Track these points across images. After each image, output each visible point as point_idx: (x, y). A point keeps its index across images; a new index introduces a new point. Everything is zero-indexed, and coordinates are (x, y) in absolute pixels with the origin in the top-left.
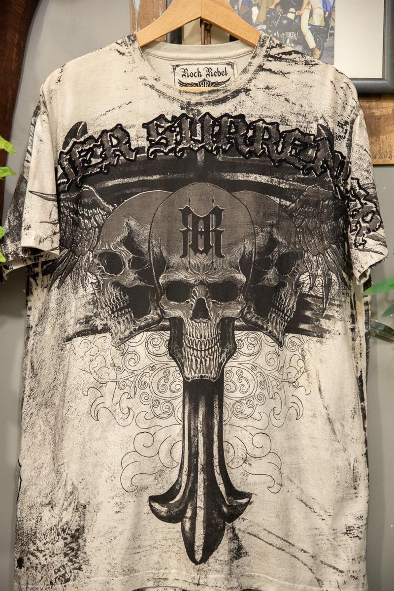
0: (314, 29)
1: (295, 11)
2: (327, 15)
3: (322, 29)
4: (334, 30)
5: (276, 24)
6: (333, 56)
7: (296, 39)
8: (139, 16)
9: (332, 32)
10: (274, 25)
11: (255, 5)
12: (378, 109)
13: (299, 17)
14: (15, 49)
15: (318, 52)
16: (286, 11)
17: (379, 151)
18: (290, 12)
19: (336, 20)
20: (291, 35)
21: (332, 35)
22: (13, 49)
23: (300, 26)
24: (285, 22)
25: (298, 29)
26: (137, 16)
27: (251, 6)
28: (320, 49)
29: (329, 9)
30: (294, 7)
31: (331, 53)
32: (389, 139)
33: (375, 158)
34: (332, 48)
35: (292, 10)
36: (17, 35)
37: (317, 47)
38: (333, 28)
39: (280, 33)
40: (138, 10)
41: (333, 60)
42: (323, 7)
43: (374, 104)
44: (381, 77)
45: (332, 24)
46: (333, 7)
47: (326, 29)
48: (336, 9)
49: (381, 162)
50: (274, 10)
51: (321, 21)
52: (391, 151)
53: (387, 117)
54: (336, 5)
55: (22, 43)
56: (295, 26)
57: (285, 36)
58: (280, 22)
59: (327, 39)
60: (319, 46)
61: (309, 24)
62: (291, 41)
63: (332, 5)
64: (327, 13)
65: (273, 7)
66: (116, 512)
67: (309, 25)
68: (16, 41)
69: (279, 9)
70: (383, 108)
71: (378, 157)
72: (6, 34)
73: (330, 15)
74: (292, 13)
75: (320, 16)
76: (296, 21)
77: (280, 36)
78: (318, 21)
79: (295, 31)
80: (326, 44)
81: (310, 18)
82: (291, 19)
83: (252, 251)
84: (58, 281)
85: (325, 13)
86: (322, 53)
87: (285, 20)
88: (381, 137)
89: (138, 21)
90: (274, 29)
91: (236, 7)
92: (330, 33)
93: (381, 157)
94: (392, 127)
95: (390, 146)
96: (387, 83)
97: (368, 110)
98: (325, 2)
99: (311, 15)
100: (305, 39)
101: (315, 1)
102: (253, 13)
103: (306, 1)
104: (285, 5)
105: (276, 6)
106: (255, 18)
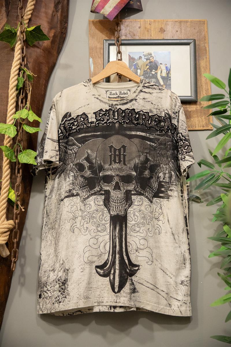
0: (163, 78)
5: (148, 76)
6: (171, 88)
7: (156, 81)
8: (93, 74)
9: (170, 78)
10: (146, 76)
11: (139, 69)
12: (190, 108)
13: (156, 73)
14: (43, 86)
16: (151, 71)
17: (191, 125)
19: (171, 74)
20: (153, 80)
21: (170, 80)
22: (43, 87)
23: (157, 76)
24: (151, 75)
26: (92, 74)
27: (137, 69)
28: (165, 85)
29: (168, 70)
30: (154, 69)
31: (169, 87)
32: (194, 120)
33: (189, 127)
34: (170, 85)
35: (154, 70)
36: (44, 81)
37: (164, 84)
39: (149, 79)
40: (92, 72)
42: (166, 69)
43: (188, 106)
44: (190, 95)
45: (170, 76)
46: (170, 69)
47: (167, 77)
48: (171, 70)
49: (192, 129)
52: (195, 125)
53: (194, 111)
54: (171, 69)
55: (46, 84)
56: (155, 76)
57: (151, 80)
58: (149, 75)
59: (168, 81)
61: (161, 76)
63: (169, 68)
64: (168, 71)
65: (146, 69)
66: (81, 272)
68: (44, 83)
69: (148, 70)
70: (192, 108)
71: (190, 127)
72: (40, 80)
73: (169, 72)
74: (154, 71)
75: (165, 73)
78: (164, 74)
79: (155, 78)
80: (168, 83)
81: (161, 73)
83: (138, 163)
84: (58, 175)
85: (167, 71)
88: (191, 119)
90: (146, 78)
91: (131, 70)
93: (191, 127)
94: (196, 116)
95: (195, 123)
96: (193, 98)
97: (186, 109)
98: (166, 67)
99: (161, 72)
100: (159, 82)
101: (163, 67)
102: (138, 72)
103: (159, 67)
104: (151, 69)
105: (147, 69)
106: (139, 74)
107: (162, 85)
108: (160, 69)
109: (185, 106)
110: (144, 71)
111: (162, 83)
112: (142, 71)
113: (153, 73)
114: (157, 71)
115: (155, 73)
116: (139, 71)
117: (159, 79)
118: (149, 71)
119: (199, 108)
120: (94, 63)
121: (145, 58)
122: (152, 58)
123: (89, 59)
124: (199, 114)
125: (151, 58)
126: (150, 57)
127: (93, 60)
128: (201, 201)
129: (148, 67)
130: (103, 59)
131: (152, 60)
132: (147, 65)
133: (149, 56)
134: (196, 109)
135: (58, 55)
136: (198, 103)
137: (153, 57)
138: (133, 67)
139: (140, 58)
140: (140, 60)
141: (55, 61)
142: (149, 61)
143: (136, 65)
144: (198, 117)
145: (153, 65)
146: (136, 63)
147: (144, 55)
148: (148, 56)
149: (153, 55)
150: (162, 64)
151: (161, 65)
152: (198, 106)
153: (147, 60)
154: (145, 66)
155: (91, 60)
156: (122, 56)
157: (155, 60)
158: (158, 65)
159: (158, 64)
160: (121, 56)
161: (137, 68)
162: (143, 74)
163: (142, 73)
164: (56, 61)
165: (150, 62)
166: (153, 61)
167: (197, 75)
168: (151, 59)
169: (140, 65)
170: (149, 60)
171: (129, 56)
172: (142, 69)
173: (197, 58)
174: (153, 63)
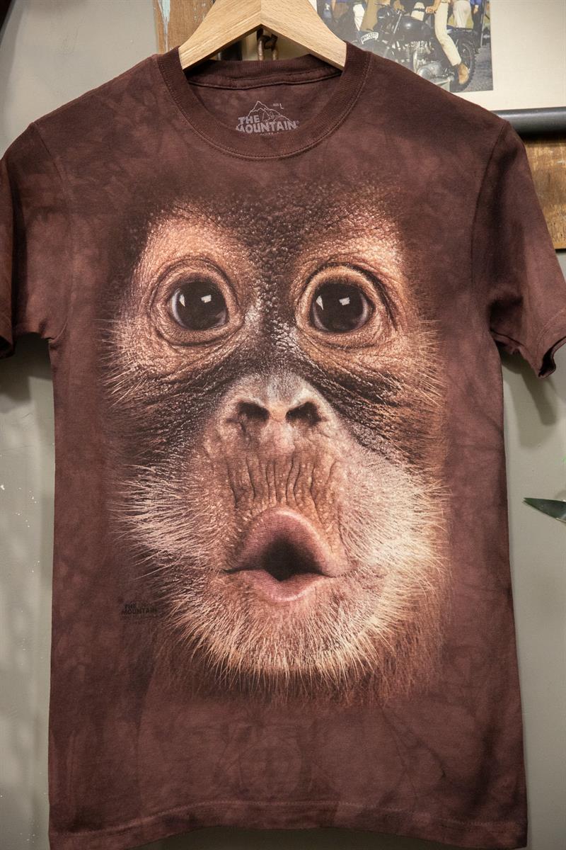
0: (456, 34)
1: (424, 8)
2: (476, 10)
3: (470, 33)
4: (489, 34)
5: (395, 29)
6: (490, 76)
7: (429, 52)
8: (170, 29)
9: (486, 37)
10: (390, 31)
13: (431, 17)
15: (466, 72)
16: (409, 7)
18: (416, 9)
19: (492, 17)
20: (420, 46)
21: (488, 41)
23: (433, 31)
24: (409, 25)
25: (431, 36)
28: (468, 66)
29: (479, 0)
31: (486, 71)
34: (488, 63)
35: (419, 5)
37: (463, 62)
38: (487, 31)
39: (402, 45)
40: (168, 20)
41: (492, 83)
43: (562, 149)
45: (486, 25)
47: (476, 33)
51: (468, 20)
56: (425, 31)
57: (410, 48)
58: (401, 27)
59: (479, 49)
60: (467, 60)
61: (448, 27)
62: (421, 56)
64: (477, 6)
67: (448, 29)
69: (397, 5)
73: (482, 10)
74: (419, 10)
75: (466, 12)
76: (427, 22)
77: (402, 48)
78: (462, 20)
79: (427, 39)
80: (478, 58)
81: (449, 16)
82: (419, 21)
85: (473, 7)
86: (472, 72)
87: (408, 22)
89: (169, 37)
90: (391, 39)
92: (484, 39)
97: (552, 161)
99: (451, 11)
102: (356, 15)
106: (358, 22)
107: (453, 65)
109: (551, 146)
110: (382, 11)
111: (455, 57)
112: (373, 9)
113: (418, 15)
114: (433, 8)
115: (426, 16)
116: (359, 10)
117: (441, 43)
118: (402, 7)
162: (377, 21)
163: (373, 21)
172: (372, 3)
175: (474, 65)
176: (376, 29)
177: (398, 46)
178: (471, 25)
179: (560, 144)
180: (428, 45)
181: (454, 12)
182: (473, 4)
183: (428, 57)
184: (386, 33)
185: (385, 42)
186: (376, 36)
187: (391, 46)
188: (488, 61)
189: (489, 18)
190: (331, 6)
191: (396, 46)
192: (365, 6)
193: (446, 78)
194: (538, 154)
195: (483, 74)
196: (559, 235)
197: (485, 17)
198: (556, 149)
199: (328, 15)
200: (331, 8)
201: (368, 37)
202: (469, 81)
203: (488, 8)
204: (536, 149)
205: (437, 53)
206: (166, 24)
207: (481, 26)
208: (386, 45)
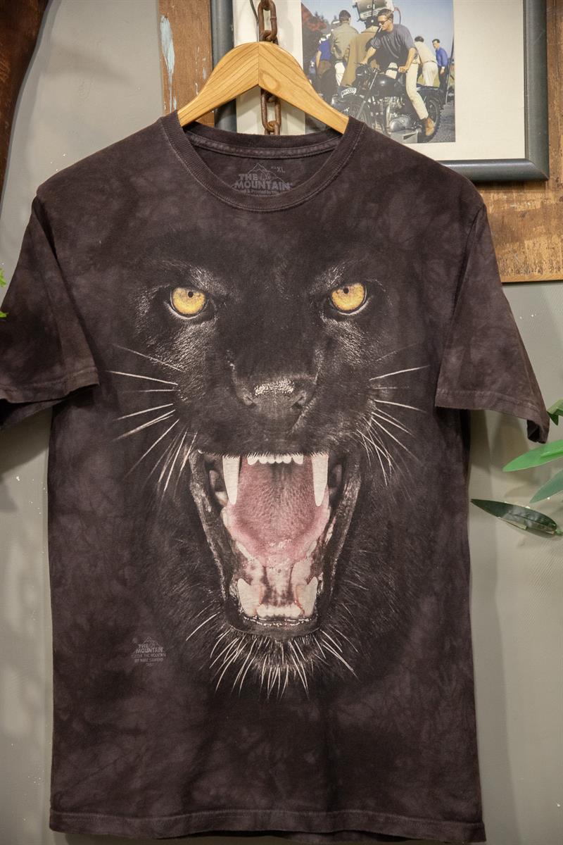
0: (424, 91)
1: (396, 67)
2: (442, 71)
3: (437, 91)
4: (454, 92)
5: (371, 86)
6: (453, 129)
7: (400, 107)
8: (174, 80)
9: (451, 95)
10: (367, 87)
11: (340, 60)
12: (520, 202)
13: (402, 76)
15: (432, 125)
16: (384, 67)
17: (525, 263)
18: (390, 69)
19: (456, 78)
20: (392, 101)
21: (452, 99)
23: (405, 88)
24: (383, 82)
27: (333, 61)
28: (434, 120)
29: (445, 62)
30: (395, 61)
31: (449, 125)
32: (537, 245)
33: (519, 273)
34: (452, 118)
35: (393, 65)
37: (430, 116)
38: (452, 90)
39: (377, 99)
40: (172, 72)
41: (455, 135)
42: (437, 59)
43: (515, 194)
44: (523, 157)
45: (451, 84)
46: (451, 60)
47: (442, 91)
48: (457, 62)
49: (527, 278)
50: (367, 66)
51: (435, 80)
52: (540, 262)
53: (534, 214)
54: (456, 57)
55: (7, 123)
56: (398, 88)
57: (384, 103)
58: (377, 85)
59: (444, 106)
60: (433, 114)
61: (418, 85)
62: (393, 110)
63: (449, 56)
64: (443, 68)
65: (365, 62)
67: (417, 87)
69: (374, 65)
70: (528, 201)
71: (522, 271)
73: (447, 71)
74: (393, 69)
75: (434, 72)
76: (399, 80)
77: (377, 103)
78: (430, 80)
79: (398, 96)
80: (443, 113)
81: (419, 75)
82: (392, 79)
85: (440, 68)
86: (438, 125)
87: (383, 79)
88: (526, 242)
89: (172, 87)
90: (369, 94)
91: (312, 63)
92: (448, 97)
93: (526, 272)
94: (541, 229)
95: (539, 255)
96: (532, 166)
97: (506, 205)
98: (439, 53)
99: (420, 71)
100: (413, 106)
101: (426, 52)
102: (338, 71)
103: (412, 52)
104: (383, 58)
105: (370, 60)
106: (339, 78)
107: (421, 118)
108: (415, 57)
109: (505, 193)
110: (360, 69)
111: (423, 112)
112: (353, 67)
113: (391, 74)
114: (405, 68)
115: (399, 75)
116: (340, 68)
117: (411, 99)
118: (377, 67)
119: (553, 202)
120: (178, 40)
121: (361, 19)
122: (388, 18)
123: (159, 22)
124: (554, 222)
125: (383, 18)
126: (380, 13)
127: (172, 28)
128: (556, 532)
129: (372, 51)
130: (207, 24)
131: (388, 25)
132: (368, 46)
133: (377, 11)
134: (542, 203)
135: (44, 9)
136: (551, 183)
137: (389, 14)
138: (320, 53)
139: (344, 16)
140: (345, 26)
141: (34, 34)
142: (374, 29)
143: (330, 47)
144: (549, 233)
145: (391, 45)
146: (328, 36)
147: (356, 6)
148: (372, 9)
149: (390, 6)
150: (422, 40)
151: (418, 44)
152: (550, 195)
153: (368, 24)
154: (362, 48)
155: (166, 26)
156: (276, 19)
157: (395, 26)
158: (408, 44)
159: (406, 41)
160: (274, 20)
161: (334, 56)
162: (355, 78)
163: (352, 78)
164: (37, 33)
165: (380, 34)
166: (391, 28)
167: (549, 76)
168: (383, 23)
169: (343, 45)
170: (377, 23)
171: (305, 10)
172: (352, 61)
173: (548, 10)
174: (391, 37)
175: (439, 119)
176: (354, 85)
177: (374, 100)
178: (438, 84)
179: (513, 191)
180: (400, 101)
181: (423, 72)
182: (440, 65)
183: (400, 111)
184: (363, 89)
185: (362, 97)
186: (354, 91)
187: (367, 101)
188: (451, 116)
189: (453, 79)
190: (316, 63)
191: (372, 100)
192: (346, 64)
193: (414, 130)
194: (493, 200)
195: (446, 127)
196: (510, 270)
197: (450, 78)
198: (509, 195)
199: (313, 71)
200: (315, 65)
201: (347, 92)
202: (434, 134)
203: (454, 70)
204: (492, 195)
205: (407, 108)
206: (170, 75)
207: (447, 85)
208: (363, 99)
